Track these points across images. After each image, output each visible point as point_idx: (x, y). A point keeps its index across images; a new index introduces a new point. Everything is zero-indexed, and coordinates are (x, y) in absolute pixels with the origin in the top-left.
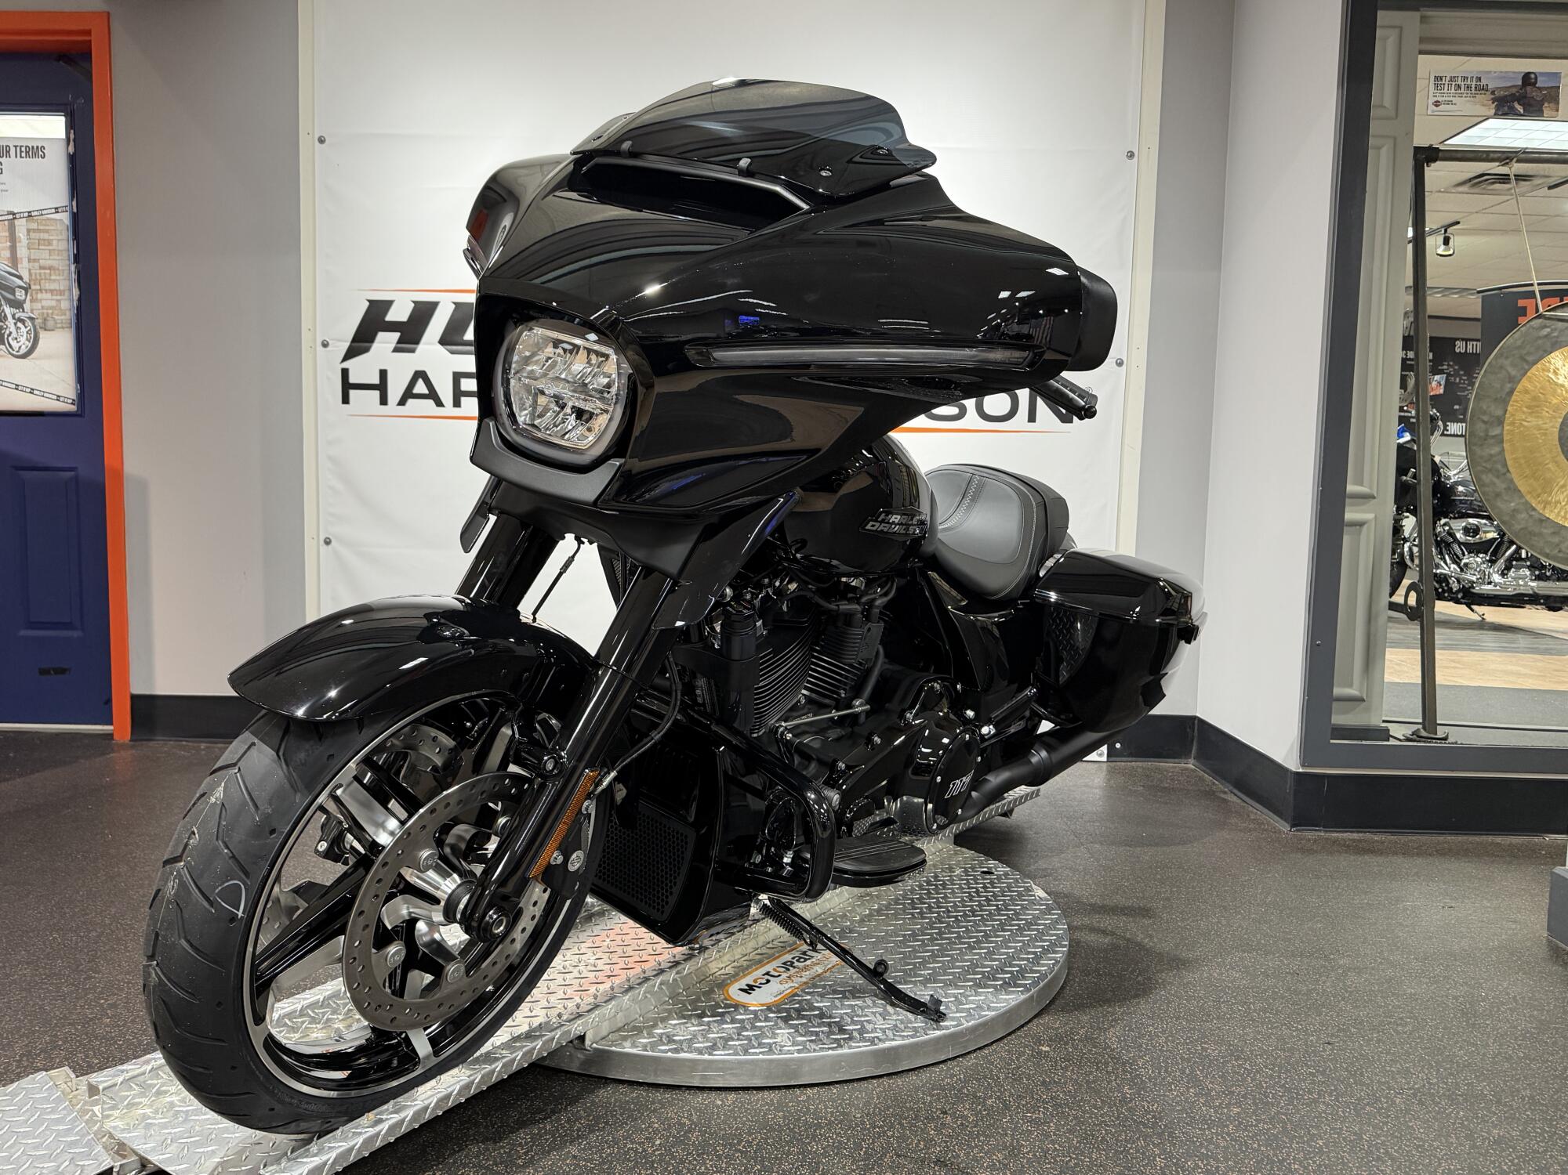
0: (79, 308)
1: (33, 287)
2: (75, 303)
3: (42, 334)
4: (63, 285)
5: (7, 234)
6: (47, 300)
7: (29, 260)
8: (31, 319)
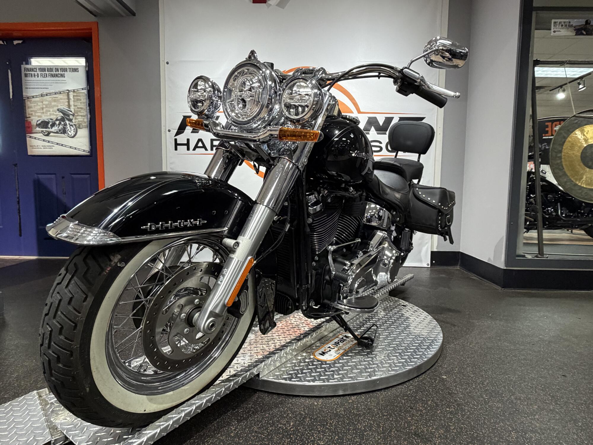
0: (90, 121)
1: (75, 114)
2: (89, 120)
3: (79, 130)
4: (85, 114)
5: (66, 97)
6: (80, 119)
7: (74, 106)
8: (75, 125)
